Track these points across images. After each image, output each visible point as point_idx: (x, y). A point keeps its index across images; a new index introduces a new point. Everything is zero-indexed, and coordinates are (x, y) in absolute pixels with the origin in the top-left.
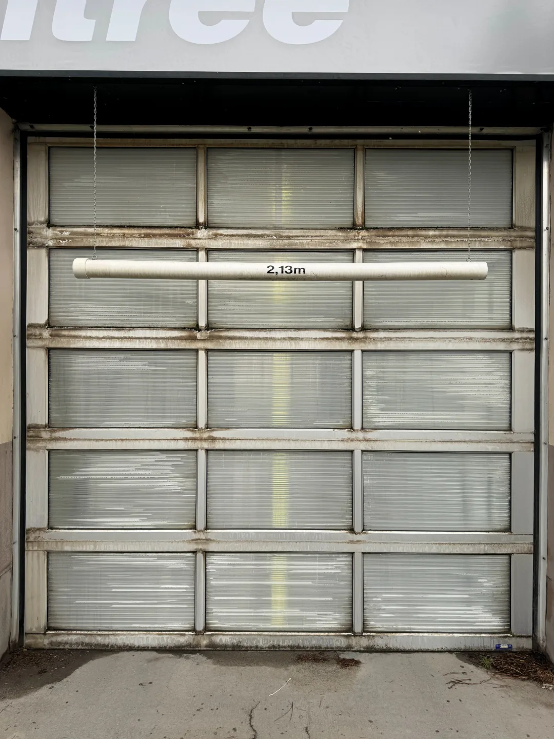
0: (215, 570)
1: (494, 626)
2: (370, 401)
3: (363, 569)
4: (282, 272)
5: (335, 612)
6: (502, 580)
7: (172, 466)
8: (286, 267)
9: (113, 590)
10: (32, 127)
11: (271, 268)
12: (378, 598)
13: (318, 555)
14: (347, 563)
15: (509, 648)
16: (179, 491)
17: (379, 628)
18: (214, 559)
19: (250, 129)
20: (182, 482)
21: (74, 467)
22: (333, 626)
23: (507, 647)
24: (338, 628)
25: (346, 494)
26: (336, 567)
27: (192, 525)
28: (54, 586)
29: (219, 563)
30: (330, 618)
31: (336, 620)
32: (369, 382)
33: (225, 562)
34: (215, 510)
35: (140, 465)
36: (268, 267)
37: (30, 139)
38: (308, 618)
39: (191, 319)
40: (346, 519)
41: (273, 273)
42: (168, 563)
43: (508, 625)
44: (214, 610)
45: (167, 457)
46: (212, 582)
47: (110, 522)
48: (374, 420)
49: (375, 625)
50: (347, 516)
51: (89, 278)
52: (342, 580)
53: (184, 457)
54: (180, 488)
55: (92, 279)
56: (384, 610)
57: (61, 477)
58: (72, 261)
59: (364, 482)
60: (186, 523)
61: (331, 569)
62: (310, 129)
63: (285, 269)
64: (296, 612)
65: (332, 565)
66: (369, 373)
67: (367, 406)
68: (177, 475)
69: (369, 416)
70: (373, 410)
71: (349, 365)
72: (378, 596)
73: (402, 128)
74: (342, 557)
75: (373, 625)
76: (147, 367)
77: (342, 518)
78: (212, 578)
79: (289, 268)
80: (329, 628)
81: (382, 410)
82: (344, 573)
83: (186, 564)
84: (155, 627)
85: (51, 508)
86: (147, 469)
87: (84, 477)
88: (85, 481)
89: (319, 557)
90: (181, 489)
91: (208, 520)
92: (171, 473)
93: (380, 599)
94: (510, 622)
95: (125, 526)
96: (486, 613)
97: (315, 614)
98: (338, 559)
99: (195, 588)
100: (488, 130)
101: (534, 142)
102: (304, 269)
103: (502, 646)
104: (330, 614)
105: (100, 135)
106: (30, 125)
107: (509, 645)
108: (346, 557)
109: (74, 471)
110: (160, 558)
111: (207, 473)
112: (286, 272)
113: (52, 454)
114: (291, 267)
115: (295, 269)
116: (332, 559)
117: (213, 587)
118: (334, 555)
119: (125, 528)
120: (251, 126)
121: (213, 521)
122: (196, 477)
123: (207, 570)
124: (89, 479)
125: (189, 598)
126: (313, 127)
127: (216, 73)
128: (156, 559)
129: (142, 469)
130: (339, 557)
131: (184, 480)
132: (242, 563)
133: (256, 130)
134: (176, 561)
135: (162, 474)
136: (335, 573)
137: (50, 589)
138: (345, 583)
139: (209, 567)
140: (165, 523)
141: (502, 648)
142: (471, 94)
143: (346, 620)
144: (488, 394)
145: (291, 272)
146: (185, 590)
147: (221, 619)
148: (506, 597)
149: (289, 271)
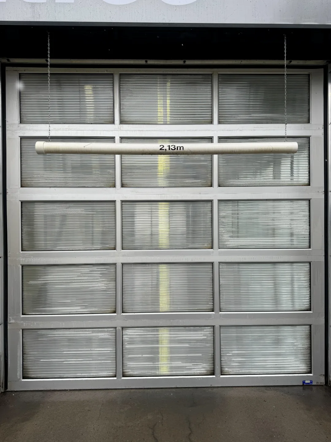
0: (128, 339)
1: (301, 369)
2: (223, 231)
3: (220, 336)
4: (169, 149)
5: (204, 363)
6: (306, 341)
7: (101, 274)
8: (172, 146)
9: (64, 353)
10: (8, 60)
11: (162, 147)
12: (230, 353)
13: (192, 328)
14: (210, 332)
15: (311, 382)
16: (105, 289)
17: (231, 372)
18: (127, 332)
19: (146, 61)
20: (107, 284)
21: (38, 276)
22: (202, 372)
23: (309, 382)
24: (205, 373)
25: (210, 290)
26: (203, 335)
27: (113, 311)
28: (27, 351)
29: (131, 334)
30: (200, 367)
31: (204, 368)
32: (223, 220)
33: (134, 334)
34: (127, 301)
35: (79, 274)
36: (160, 146)
37: (7, 68)
38: (187, 367)
39: (111, 182)
40: (210, 305)
41: (164, 150)
42: (99, 335)
43: (309, 369)
44: (128, 363)
45: (97, 268)
46: (126, 346)
47: (62, 310)
48: (226, 243)
49: (228, 370)
50: (210, 303)
51: (46, 154)
52: (207, 343)
53: (108, 268)
54: (105, 288)
55: (47, 154)
56: (234, 361)
57: (30, 282)
58: (35, 143)
59: (220, 282)
60: (110, 310)
61: (200, 336)
62: (185, 62)
63: (171, 147)
64: (179, 364)
65: (201, 334)
66: (222, 214)
67: (222, 235)
68: (104, 280)
69: (223, 241)
70: (226, 237)
71: (210, 209)
72: (230, 352)
73: (242, 61)
74: (207, 329)
75: (227, 370)
76: (83, 212)
77: (208, 304)
78: (126, 344)
79: (174, 146)
80: (200, 373)
81: (230, 237)
82: (209, 338)
83: (110, 335)
84: (90, 375)
85: (24, 302)
86: (84, 276)
87: (45, 282)
88: (45, 284)
89: (193, 329)
90: (107, 288)
91: (123, 307)
92: (100, 278)
93: (231, 354)
94: (311, 366)
95: (71, 312)
96: (296, 361)
97: (191, 364)
98: (205, 330)
99: (116, 350)
100: (294, 62)
101: (322, 70)
102: (183, 147)
103: (306, 382)
104: (200, 364)
105: (52, 66)
106: (7, 59)
107: (311, 381)
108: (209, 329)
109: (38, 278)
110: (93, 332)
111: (122, 278)
112: (172, 149)
113: (24, 267)
114: (175, 146)
115: (177, 147)
116: (201, 330)
117: (127, 349)
118: (202, 328)
119: (71, 313)
120: (147, 60)
121: (126, 308)
122: (116, 281)
123: (123, 339)
124: (48, 283)
125: (112, 356)
126: (186, 60)
127: (126, 23)
128: (91, 332)
129: (81, 276)
130: (206, 329)
131: (108, 283)
132: (145, 333)
133: (150, 62)
134: (104, 333)
135: (94, 279)
136: (203, 339)
137: (24, 353)
138: (210, 345)
139: (124, 337)
140: (96, 309)
141: (306, 383)
142: (285, 37)
143: (210, 368)
144: (296, 226)
145: (175, 149)
146: (109, 352)
147: (133, 369)
148: (309, 351)
149: (174, 148)
